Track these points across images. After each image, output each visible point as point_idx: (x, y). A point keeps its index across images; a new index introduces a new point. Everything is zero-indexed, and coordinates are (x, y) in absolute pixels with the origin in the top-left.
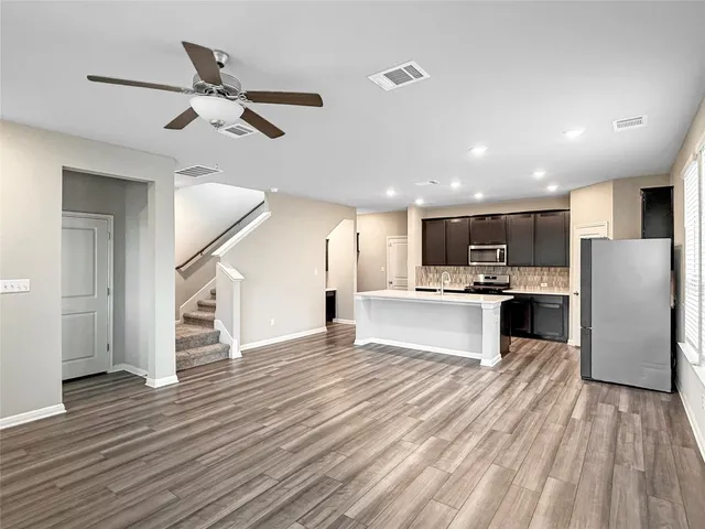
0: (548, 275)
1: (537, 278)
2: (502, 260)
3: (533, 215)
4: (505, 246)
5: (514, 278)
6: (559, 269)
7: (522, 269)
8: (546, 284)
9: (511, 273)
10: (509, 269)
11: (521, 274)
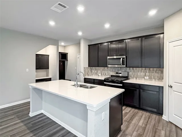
0: (149, 72)
1: (142, 74)
2: (123, 64)
3: (140, 39)
4: (125, 57)
5: (130, 73)
6: (155, 69)
7: (134, 68)
8: (148, 78)
9: (129, 71)
10: (128, 68)
11: (134, 72)
